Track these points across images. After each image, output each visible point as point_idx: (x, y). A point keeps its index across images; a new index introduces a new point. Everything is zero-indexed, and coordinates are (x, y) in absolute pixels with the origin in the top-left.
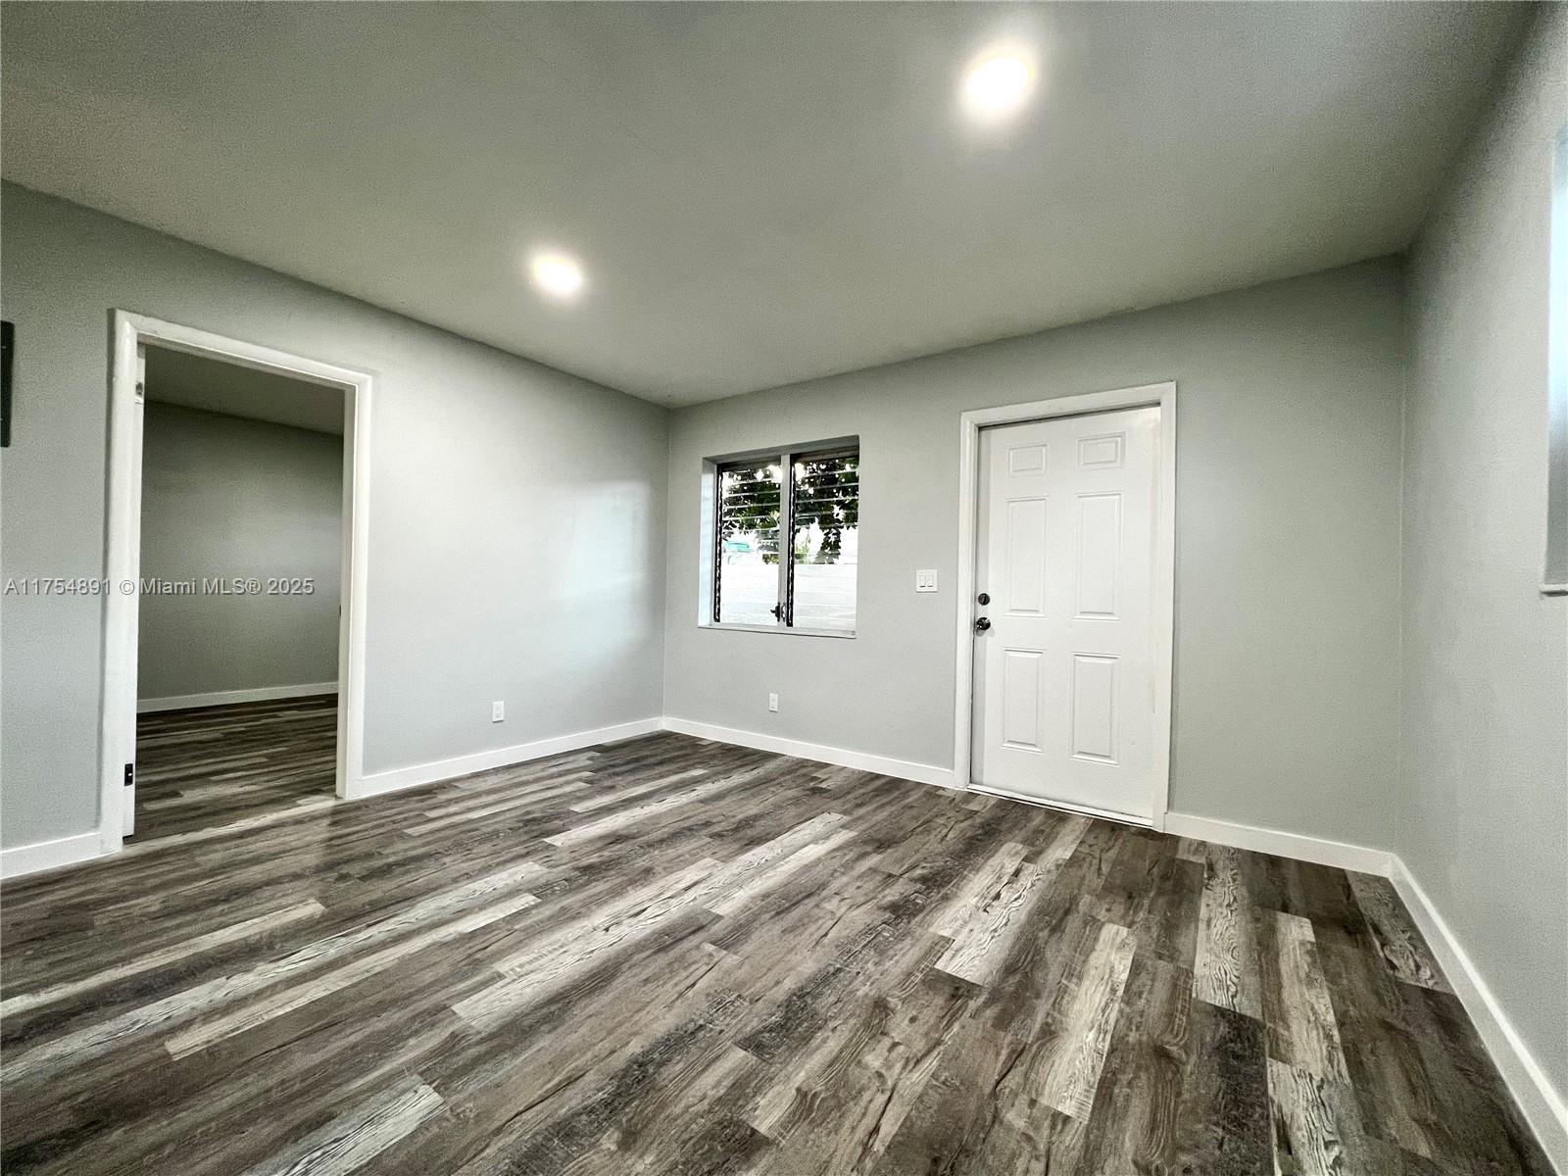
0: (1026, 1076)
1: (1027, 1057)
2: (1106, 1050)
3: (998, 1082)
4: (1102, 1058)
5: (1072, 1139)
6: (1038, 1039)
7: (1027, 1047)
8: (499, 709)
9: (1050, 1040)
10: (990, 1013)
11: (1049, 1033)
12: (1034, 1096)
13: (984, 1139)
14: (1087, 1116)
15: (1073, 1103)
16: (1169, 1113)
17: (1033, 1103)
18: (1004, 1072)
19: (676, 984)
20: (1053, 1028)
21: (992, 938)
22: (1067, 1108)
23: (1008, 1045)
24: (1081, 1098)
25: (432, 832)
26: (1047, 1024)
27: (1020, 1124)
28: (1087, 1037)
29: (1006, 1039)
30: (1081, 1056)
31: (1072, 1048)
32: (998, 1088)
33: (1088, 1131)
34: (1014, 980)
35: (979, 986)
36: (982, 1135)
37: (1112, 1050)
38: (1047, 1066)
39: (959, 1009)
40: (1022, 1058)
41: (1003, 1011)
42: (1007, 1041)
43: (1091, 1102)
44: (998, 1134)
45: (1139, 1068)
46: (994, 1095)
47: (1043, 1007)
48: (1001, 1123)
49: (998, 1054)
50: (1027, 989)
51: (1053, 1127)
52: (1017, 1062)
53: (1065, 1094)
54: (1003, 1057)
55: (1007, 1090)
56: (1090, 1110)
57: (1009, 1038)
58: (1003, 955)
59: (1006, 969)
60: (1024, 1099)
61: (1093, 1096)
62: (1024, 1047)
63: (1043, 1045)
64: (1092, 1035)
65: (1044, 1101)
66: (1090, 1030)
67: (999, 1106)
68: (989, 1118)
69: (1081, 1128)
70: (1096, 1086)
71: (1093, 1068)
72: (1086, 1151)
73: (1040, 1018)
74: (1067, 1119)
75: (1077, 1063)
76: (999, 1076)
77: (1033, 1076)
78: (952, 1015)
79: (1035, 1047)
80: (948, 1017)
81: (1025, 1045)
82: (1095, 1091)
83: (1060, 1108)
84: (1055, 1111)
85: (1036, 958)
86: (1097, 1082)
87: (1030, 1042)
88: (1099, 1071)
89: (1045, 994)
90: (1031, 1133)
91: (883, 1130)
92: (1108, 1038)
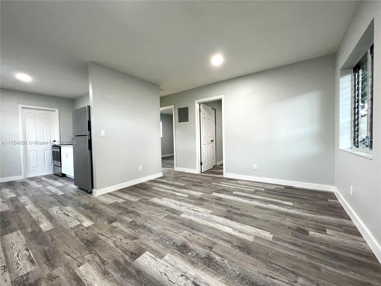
0: (96, 262)
1: (101, 264)
3: (98, 256)
4: (87, 285)
5: (74, 265)
6: (105, 269)
7: (104, 265)
8: (255, 166)
9: (103, 272)
10: (121, 260)
11: (105, 273)
12: (89, 262)
13: (88, 250)
14: (76, 271)
15: (82, 270)
17: (88, 261)
18: (100, 257)
20: (106, 275)
21: (161, 273)
22: (81, 268)
23: (107, 261)
24: (81, 272)
26: (109, 274)
27: (86, 257)
30: (92, 278)
31: (96, 277)
32: (97, 255)
33: (73, 270)
34: (133, 271)
35: (134, 260)
36: (89, 250)
38: (95, 268)
39: (126, 253)
41: (121, 264)
42: (109, 261)
43: (78, 274)
44: (87, 252)
46: (96, 254)
47: (117, 276)
48: (89, 253)
49: (106, 258)
50: (127, 273)
51: (80, 263)
52: (101, 261)
53: (85, 269)
54: (105, 259)
55: (95, 257)
56: (77, 273)
57: (110, 262)
58: (148, 272)
59: (139, 271)
60: (91, 259)
62: (104, 264)
63: (102, 269)
65: (87, 263)
67: (93, 254)
68: (92, 252)
69: (75, 268)
70: (81, 278)
71: (86, 280)
72: (70, 267)
73: (113, 273)
74: (79, 266)
75: (91, 277)
76: (100, 256)
77: (95, 263)
78: (124, 251)
79: (103, 267)
80: (125, 250)
81: (105, 265)
82: (80, 277)
83: (83, 266)
84: (83, 265)
85: (143, 284)
86: (82, 279)
87: (105, 266)
88: (84, 281)
89: (121, 279)
90: (82, 258)
91: (102, 236)
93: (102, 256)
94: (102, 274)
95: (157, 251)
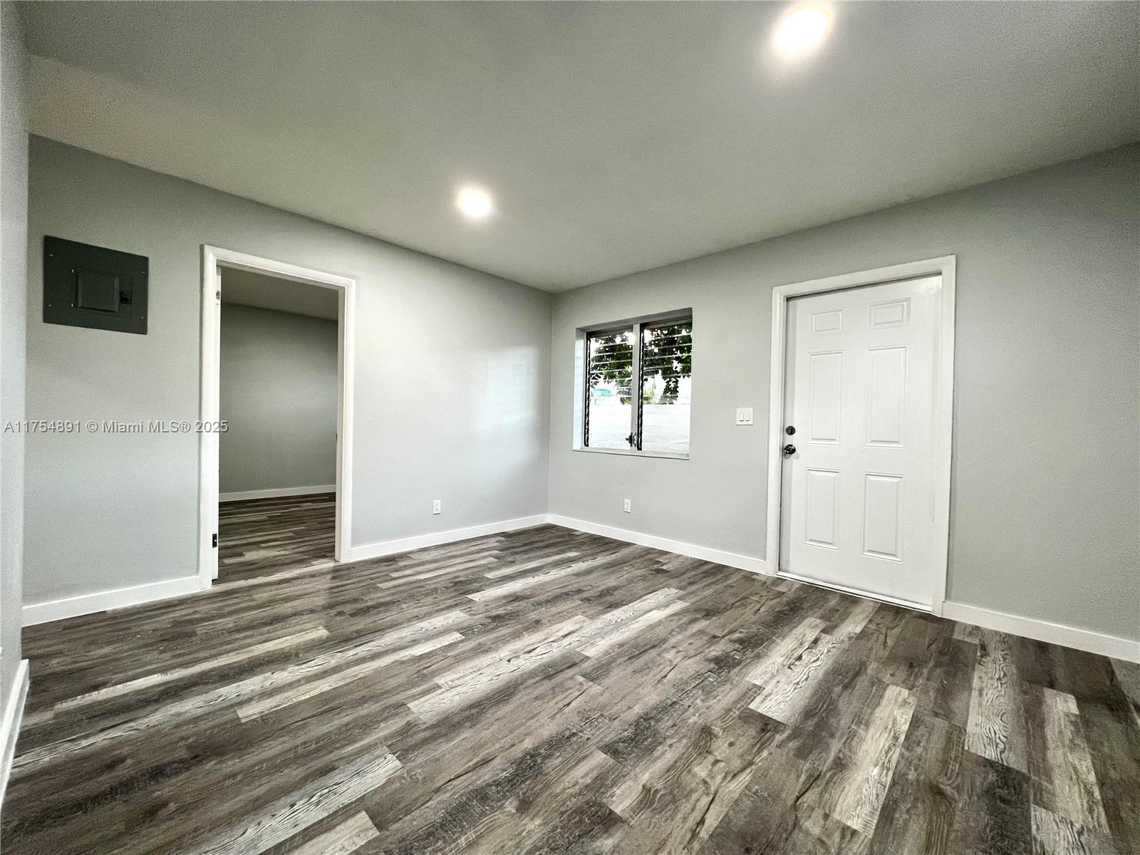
0: (821, 795)
1: (822, 782)
2: (889, 783)
3: (798, 798)
4: (884, 789)
6: (831, 769)
7: (822, 774)
8: (437, 506)
9: (841, 771)
10: (793, 745)
11: (841, 765)
12: (827, 811)
13: (787, 839)
14: (872, 832)
15: (860, 820)
16: (942, 838)
17: (826, 817)
18: (804, 790)
19: (557, 703)
20: (844, 762)
22: (855, 824)
23: (807, 771)
24: (867, 818)
25: (395, 587)
26: (839, 758)
27: (816, 831)
28: (872, 771)
29: (805, 766)
30: (867, 786)
31: (859, 778)
32: (798, 803)
33: (872, 841)
34: (811, 723)
35: (783, 724)
36: (784, 836)
37: (894, 783)
38: (839, 790)
39: (768, 739)
40: (818, 782)
41: (803, 745)
42: (805, 768)
43: (875, 821)
44: (798, 837)
45: (916, 799)
46: (795, 807)
47: (836, 746)
48: (800, 827)
49: (798, 777)
50: (823, 730)
51: (843, 837)
52: (814, 784)
53: (854, 813)
54: (802, 780)
55: (806, 805)
56: (874, 828)
57: (808, 766)
59: (806, 714)
60: (818, 814)
61: (877, 817)
62: (820, 774)
63: (835, 774)
64: (876, 771)
65: (836, 816)
66: (875, 766)
67: (799, 816)
68: (791, 823)
69: (866, 840)
70: (879, 809)
71: (877, 795)
73: (833, 753)
74: (854, 833)
75: (864, 790)
76: (799, 793)
77: (827, 796)
78: (762, 744)
79: (828, 775)
80: (758, 745)
81: (821, 772)
82: (878, 813)
83: (849, 823)
84: (844, 824)
85: (830, 707)
86: (880, 806)
87: (824, 770)
88: (882, 799)
89: (838, 735)
90: (825, 839)
91: (708, 822)
92: (891, 774)
93: (798, 788)
94: (846, 773)
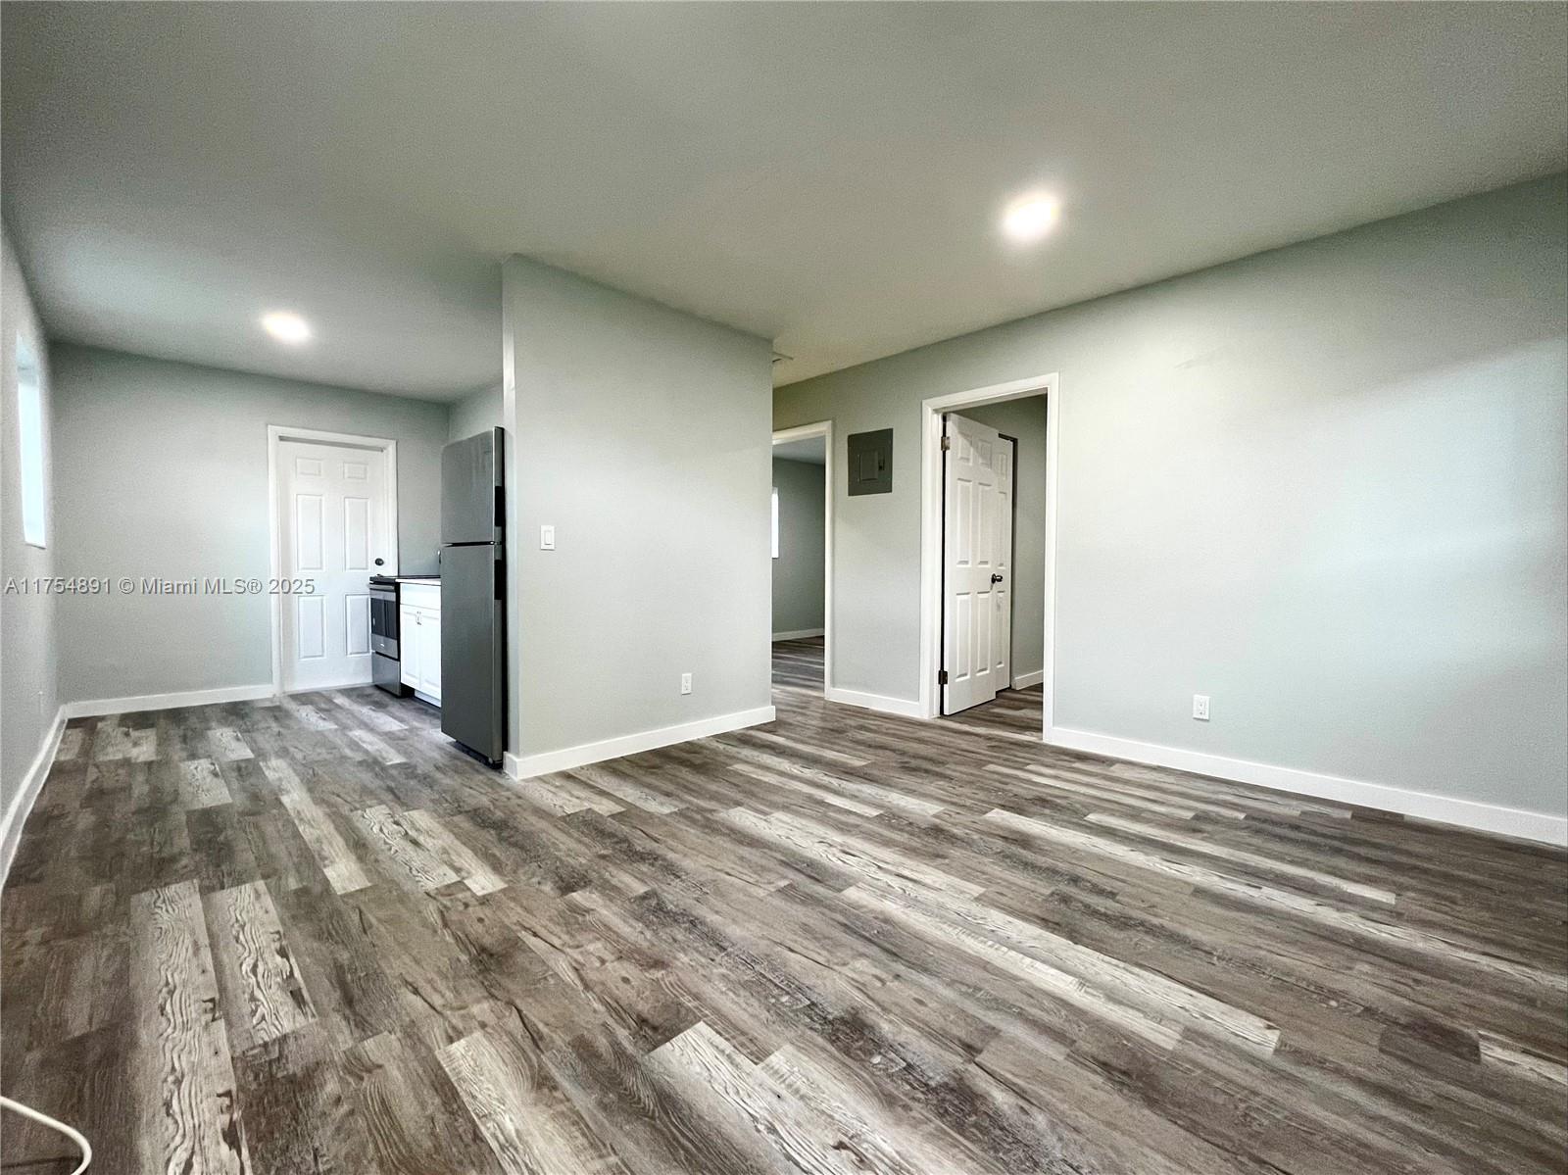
0: (509, 1034)
1: (527, 1045)
2: (482, 1128)
3: (519, 1011)
4: (477, 1115)
5: (435, 1032)
6: (541, 1067)
7: (538, 1051)
8: (1201, 704)
9: (533, 1078)
10: (602, 1043)
11: (542, 1083)
12: (489, 1030)
13: (483, 983)
14: (440, 1058)
15: (458, 1054)
17: (483, 1025)
18: (526, 1021)
20: (545, 1090)
21: (754, 1119)
22: (458, 1047)
23: (551, 1037)
24: (456, 1063)
26: (555, 1088)
27: (475, 1009)
28: (511, 1120)
29: (560, 1039)
30: (494, 1095)
31: (510, 1093)
32: (514, 1008)
33: (430, 1050)
34: (645, 1095)
35: (649, 1051)
36: (486, 983)
37: (477, 1137)
38: (506, 1057)
39: (622, 1019)
40: (529, 1041)
41: (599, 1057)
42: (556, 1036)
43: (447, 1069)
44: (480, 993)
45: (438, 1148)
46: (510, 1003)
47: (584, 1101)
48: (486, 998)
49: (547, 1025)
50: (620, 1097)
51: (454, 1028)
52: (528, 1034)
53: (470, 1053)
54: (541, 1026)
55: (507, 1014)
56: (442, 1062)
57: (559, 1042)
58: (702, 1106)
59: (669, 1096)
60: (491, 1019)
61: (449, 1074)
62: (538, 1047)
63: (531, 1067)
64: (510, 1127)
65: (478, 1034)
66: (517, 1131)
67: (499, 1003)
68: (496, 993)
69: (436, 1046)
70: (456, 1085)
71: (474, 1097)
72: (419, 1039)
73: (566, 1084)
74: (451, 1040)
75: (490, 1086)
76: (525, 1015)
77: (506, 1038)
78: (614, 1009)
79: (534, 1058)
80: (615, 1005)
81: (542, 1052)
82: (453, 1080)
83: (462, 1041)
84: (463, 1036)
86: (459, 1089)
87: (542, 1056)
88: (465, 1099)
89: (601, 1116)
90: (462, 1012)
91: (533, 939)
92: (494, 1145)
93: (529, 1015)
94: (528, 1084)
95: (741, 1025)
